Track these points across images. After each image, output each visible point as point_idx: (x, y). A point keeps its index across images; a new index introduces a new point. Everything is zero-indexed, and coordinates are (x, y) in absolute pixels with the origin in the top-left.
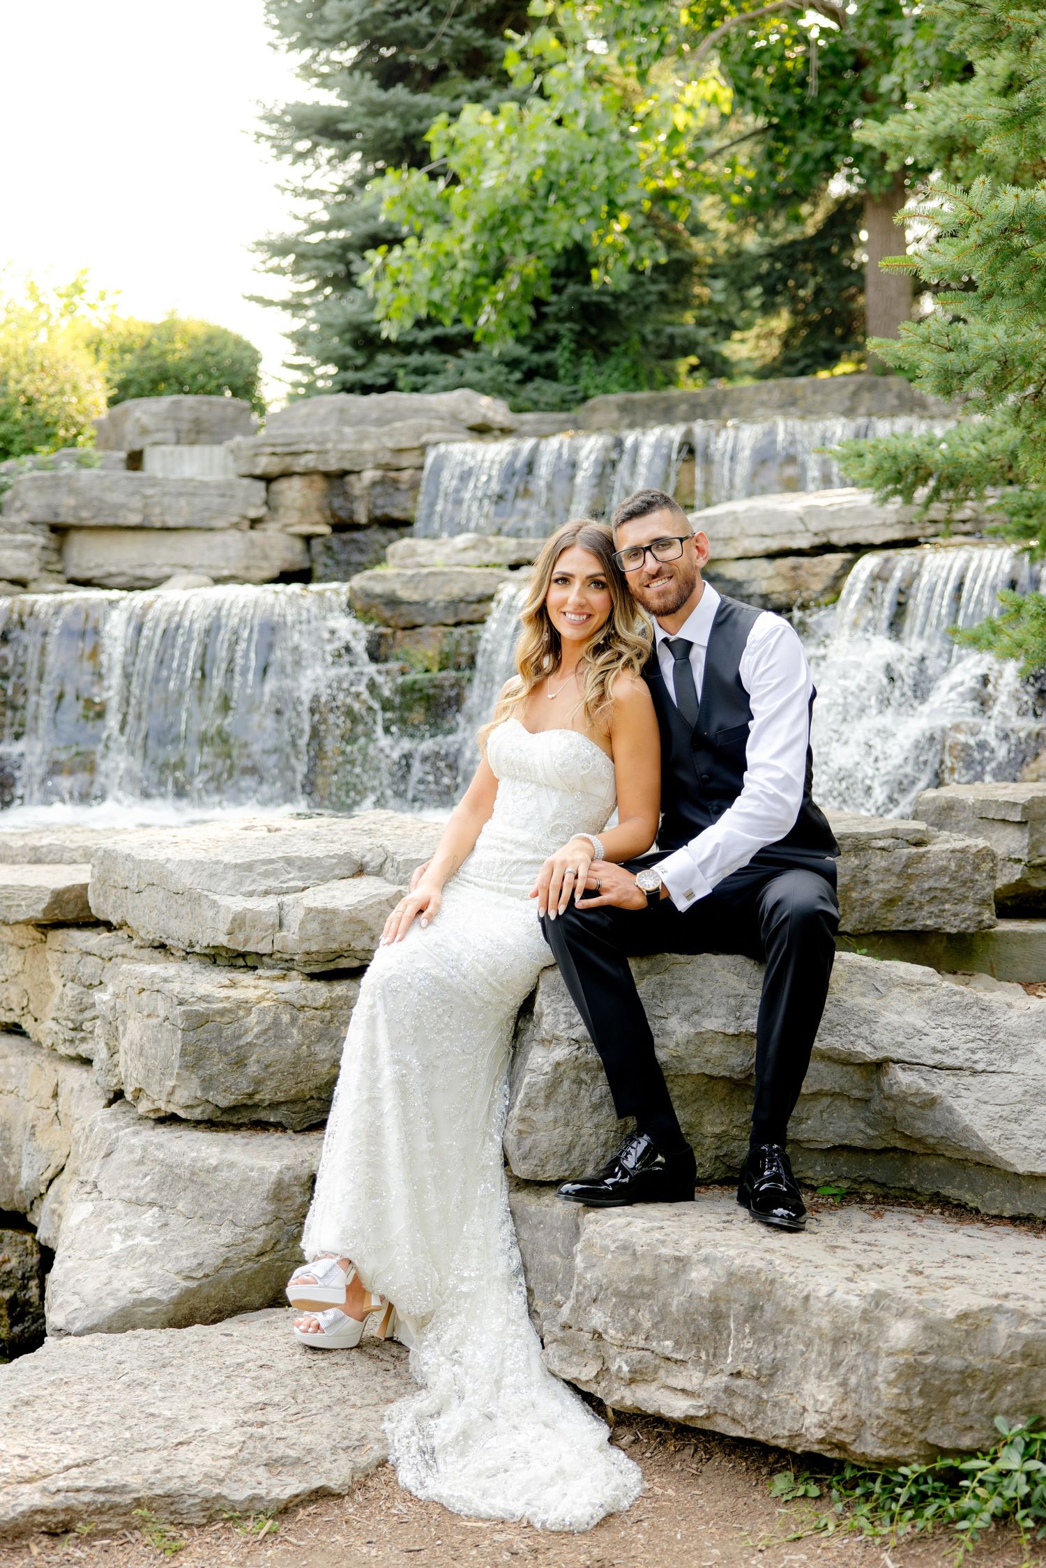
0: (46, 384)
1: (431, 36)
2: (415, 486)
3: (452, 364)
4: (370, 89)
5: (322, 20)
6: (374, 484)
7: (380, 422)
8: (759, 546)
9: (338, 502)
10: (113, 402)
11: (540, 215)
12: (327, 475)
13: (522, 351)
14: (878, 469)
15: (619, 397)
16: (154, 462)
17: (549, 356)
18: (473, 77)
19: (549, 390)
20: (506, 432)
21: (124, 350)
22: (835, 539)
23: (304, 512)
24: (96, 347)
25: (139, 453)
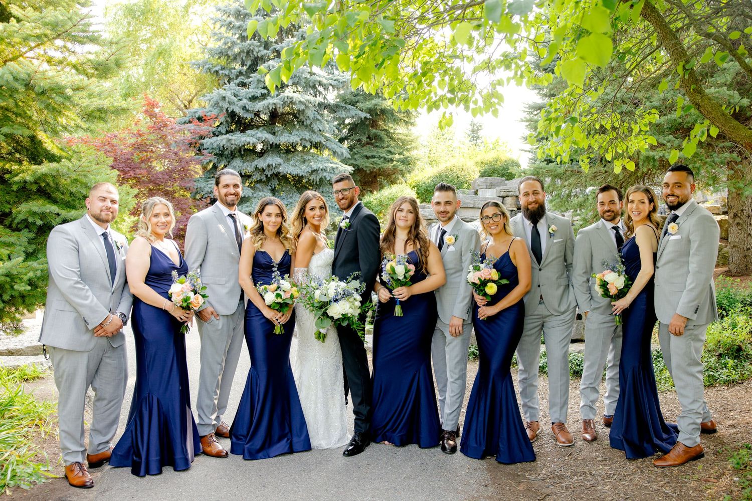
0: (463, 174)
16: (480, 192)
21: (487, 164)
23: (512, 205)
24: (477, 163)
25: (477, 191)
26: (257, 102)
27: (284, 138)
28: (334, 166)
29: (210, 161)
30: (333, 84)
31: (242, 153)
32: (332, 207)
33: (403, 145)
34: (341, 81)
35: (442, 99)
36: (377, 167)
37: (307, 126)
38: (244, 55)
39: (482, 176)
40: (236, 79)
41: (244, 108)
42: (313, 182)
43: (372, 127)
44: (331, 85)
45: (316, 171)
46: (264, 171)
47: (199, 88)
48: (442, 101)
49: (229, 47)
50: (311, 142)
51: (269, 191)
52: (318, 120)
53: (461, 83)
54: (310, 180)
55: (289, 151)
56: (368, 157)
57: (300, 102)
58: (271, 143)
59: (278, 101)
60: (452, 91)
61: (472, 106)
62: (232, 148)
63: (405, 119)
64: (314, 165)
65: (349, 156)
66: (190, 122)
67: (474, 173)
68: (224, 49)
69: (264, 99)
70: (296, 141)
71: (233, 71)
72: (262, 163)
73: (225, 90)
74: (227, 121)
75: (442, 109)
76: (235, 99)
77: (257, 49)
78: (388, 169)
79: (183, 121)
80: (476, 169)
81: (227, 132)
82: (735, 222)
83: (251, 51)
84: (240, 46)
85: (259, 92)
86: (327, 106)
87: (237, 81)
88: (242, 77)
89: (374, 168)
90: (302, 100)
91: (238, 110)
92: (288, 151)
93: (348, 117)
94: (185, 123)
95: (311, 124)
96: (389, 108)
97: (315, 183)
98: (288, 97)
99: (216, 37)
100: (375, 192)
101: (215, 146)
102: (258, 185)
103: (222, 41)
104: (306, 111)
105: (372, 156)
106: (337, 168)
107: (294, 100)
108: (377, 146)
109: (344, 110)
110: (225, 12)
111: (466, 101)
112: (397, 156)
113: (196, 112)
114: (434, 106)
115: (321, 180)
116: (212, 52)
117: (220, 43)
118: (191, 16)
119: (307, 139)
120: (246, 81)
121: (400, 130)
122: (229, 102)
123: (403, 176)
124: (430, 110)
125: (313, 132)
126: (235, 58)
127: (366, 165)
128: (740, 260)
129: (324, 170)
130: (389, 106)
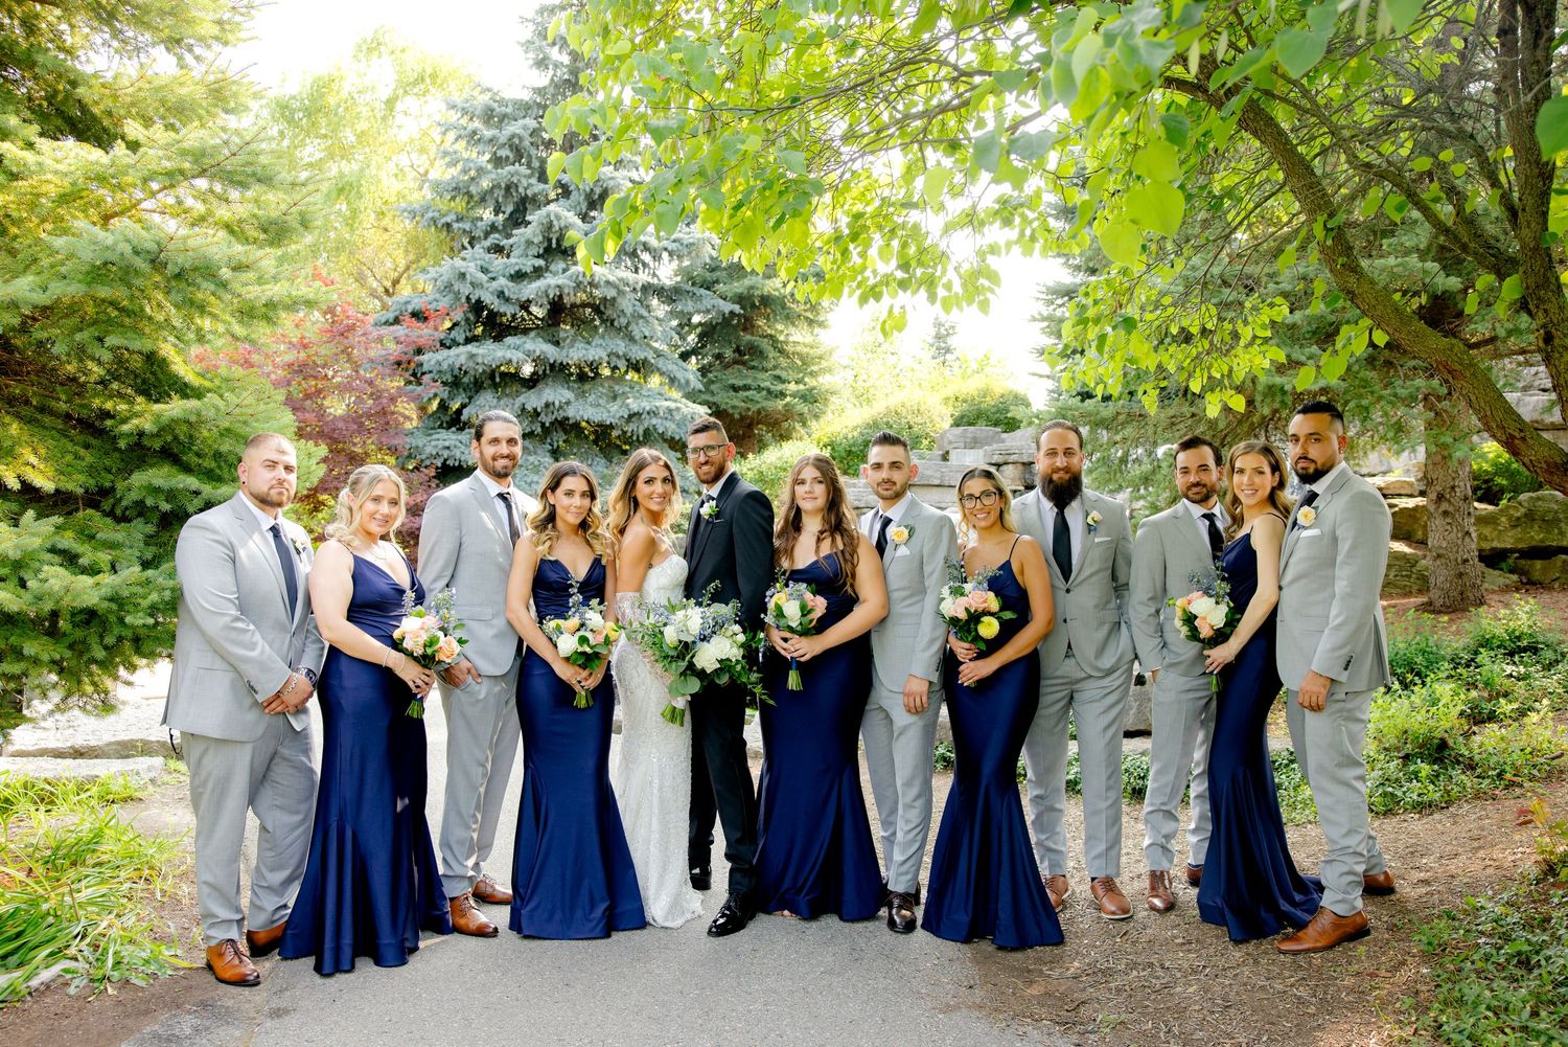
0: (919, 420)
9: (1027, 476)
10: (952, 426)
12: (1024, 464)
16: (953, 456)
21: (965, 401)
23: (1013, 479)
24: (947, 399)
25: (947, 453)
26: (525, 283)
27: (576, 352)
28: (673, 405)
29: (436, 395)
30: (670, 248)
31: (498, 380)
33: (804, 364)
34: (685, 242)
35: (886, 280)
36: (754, 408)
37: (620, 329)
38: (499, 194)
39: (957, 424)
40: (486, 238)
41: (501, 294)
42: (632, 433)
43: (745, 330)
44: (666, 249)
45: (638, 415)
46: (538, 414)
47: (412, 257)
48: (887, 285)
49: (473, 179)
50: (628, 360)
51: (548, 454)
52: (642, 317)
53: (922, 251)
54: (625, 433)
55: (585, 376)
56: (735, 389)
57: (608, 282)
58: (551, 361)
59: (566, 282)
60: (904, 266)
61: (941, 292)
62: (476, 370)
63: (809, 314)
64: (634, 404)
65: (701, 387)
66: (397, 321)
67: (940, 419)
68: (463, 181)
69: (539, 277)
70: (601, 358)
71: (479, 224)
72: (533, 400)
73: (464, 259)
74: (467, 320)
75: (886, 300)
76: (484, 278)
77: (524, 182)
78: (775, 411)
79: (383, 320)
80: (944, 411)
81: (468, 341)
82: (1440, 510)
83: (513, 186)
84: (494, 176)
85: (529, 263)
86: (660, 291)
87: (487, 243)
88: (497, 235)
89: (749, 409)
90: (612, 278)
91: (488, 299)
92: (582, 377)
93: (699, 312)
94: (387, 323)
95: (628, 324)
96: (777, 293)
97: (635, 438)
98: (584, 274)
99: (447, 159)
100: (750, 456)
101: (445, 366)
103: (460, 166)
104: (619, 300)
105: (745, 385)
106: (678, 409)
107: (597, 279)
108: (753, 368)
109: (691, 297)
110: (465, 112)
111: (930, 283)
112: (793, 387)
113: (409, 302)
114: (872, 293)
115: (647, 432)
116: (437, 186)
117: (454, 171)
118: (400, 119)
119: (621, 353)
120: (504, 242)
121: (797, 337)
122: (472, 284)
123: (804, 424)
124: (863, 300)
125: (632, 339)
126: (483, 200)
127: (733, 402)
128: (1451, 582)
129: (653, 413)
130: (777, 290)
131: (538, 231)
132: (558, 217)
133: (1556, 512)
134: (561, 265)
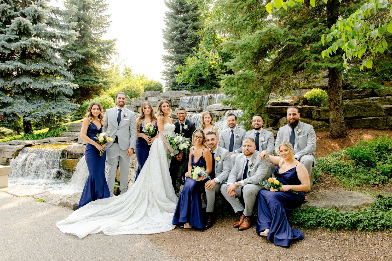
0: (136, 89)
1: (183, 48)
2: (179, 102)
3: (185, 86)
4: (176, 54)
5: (170, 46)
6: (174, 101)
7: (175, 94)
8: (216, 110)
10: (145, 91)
11: (196, 70)
13: (193, 85)
14: (223, 102)
15: (205, 90)
16: (149, 98)
17: (197, 85)
18: (188, 53)
19: (197, 90)
20: (190, 95)
21: (146, 85)
22: (224, 109)
24: (143, 85)
25: (147, 98)
26: (12, 43)
27: (33, 67)
28: (67, 84)
31: (4, 75)
32: (67, 108)
33: (103, 74)
36: (90, 86)
37: (47, 60)
41: (3, 46)
42: (54, 93)
43: (85, 64)
44: (61, 37)
45: (55, 87)
46: (20, 86)
51: (25, 99)
52: (54, 57)
54: (51, 92)
55: (36, 75)
56: (84, 81)
57: (43, 44)
58: (24, 69)
59: (28, 43)
63: (103, 60)
64: (55, 83)
65: (74, 79)
67: (141, 89)
69: (17, 42)
70: (41, 69)
72: (19, 82)
78: (97, 87)
80: (142, 87)
82: (335, 108)
83: (5, 12)
85: (13, 37)
86: (58, 50)
90: (44, 43)
95: (50, 59)
97: (55, 94)
98: (34, 40)
100: (91, 99)
102: (16, 96)
104: (47, 51)
105: (87, 80)
106: (69, 85)
107: (39, 43)
108: (89, 75)
109: (69, 53)
112: (101, 80)
115: (58, 92)
119: (48, 68)
120: (3, 30)
121: (103, 67)
123: (104, 91)
125: (52, 64)
127: (85, 84)
128: (339, 129)
129: (61, 86)
130: (95, 52)
131: (16, 26)
132: (23, 22)
133: (345, 108)
134: (25, 38)
